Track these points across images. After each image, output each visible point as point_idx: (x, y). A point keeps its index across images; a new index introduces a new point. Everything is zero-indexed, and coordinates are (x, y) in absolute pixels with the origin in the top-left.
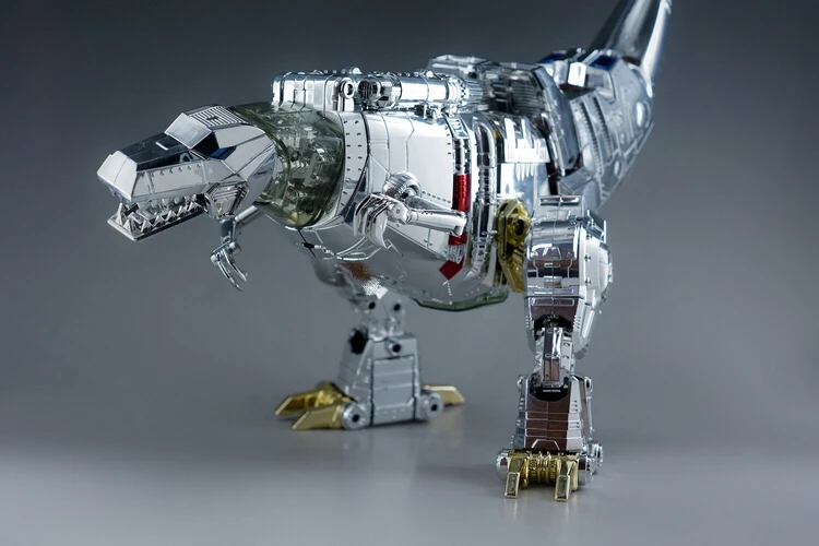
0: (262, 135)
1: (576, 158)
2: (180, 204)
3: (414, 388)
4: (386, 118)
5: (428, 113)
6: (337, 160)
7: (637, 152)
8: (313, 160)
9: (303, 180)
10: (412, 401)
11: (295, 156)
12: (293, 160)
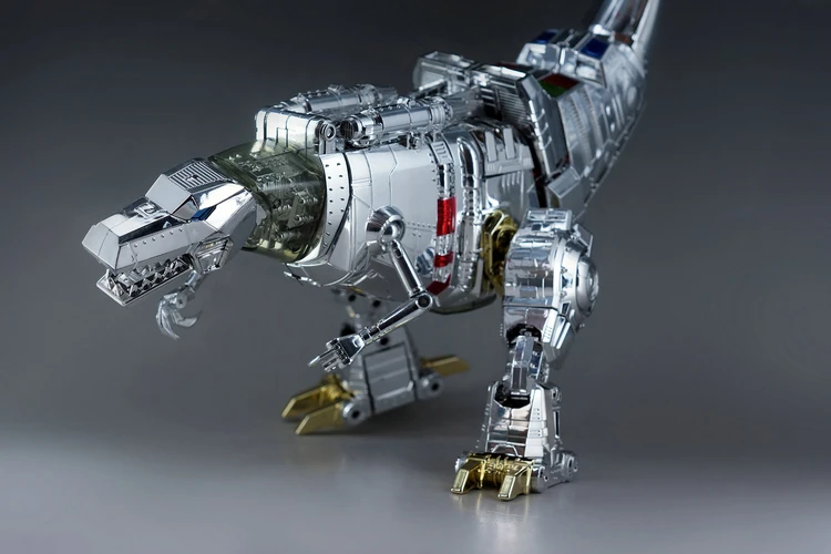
0: (242, 191)
1: (564, 158)
2: (165, 265)
3: (411, 372)
4: (368, 155)
5: (411, 142)
6: (320, 199)
7: (627, 138)
8: (296, 203)
9: (287, 222)
10: (411, 385)
11: (277, 203)
12: (275, 207)
